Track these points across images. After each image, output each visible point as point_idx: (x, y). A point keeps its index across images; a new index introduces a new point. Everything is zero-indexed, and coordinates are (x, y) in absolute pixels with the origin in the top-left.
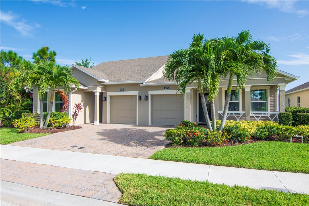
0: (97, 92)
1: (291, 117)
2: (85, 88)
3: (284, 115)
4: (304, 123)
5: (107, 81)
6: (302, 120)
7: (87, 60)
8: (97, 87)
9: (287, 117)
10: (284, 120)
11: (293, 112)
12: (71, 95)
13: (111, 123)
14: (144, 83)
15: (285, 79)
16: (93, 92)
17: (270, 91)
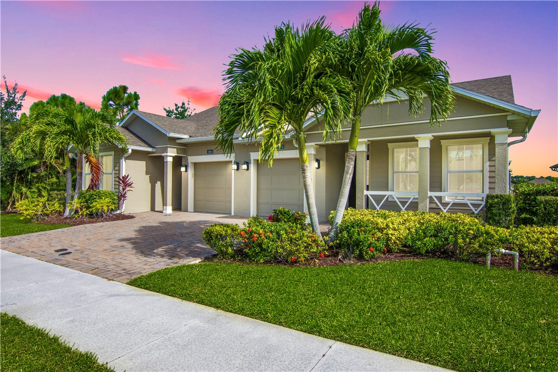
0: (167, 156)
1: (513, 205)
2: (150, 149)
3: (496, 200)
4: (549, 220)
5: (186, 137)
6: (544, 214)
7: (183, 104)
8: (168, 147)
9: (504, 204)
10: (494, 212)
11: (529, 194)
12: (124, 162)
13: (195, 211)
14: (240, 139)
15: (509, 118)
16: (161, 156)
17: (489, 149)
